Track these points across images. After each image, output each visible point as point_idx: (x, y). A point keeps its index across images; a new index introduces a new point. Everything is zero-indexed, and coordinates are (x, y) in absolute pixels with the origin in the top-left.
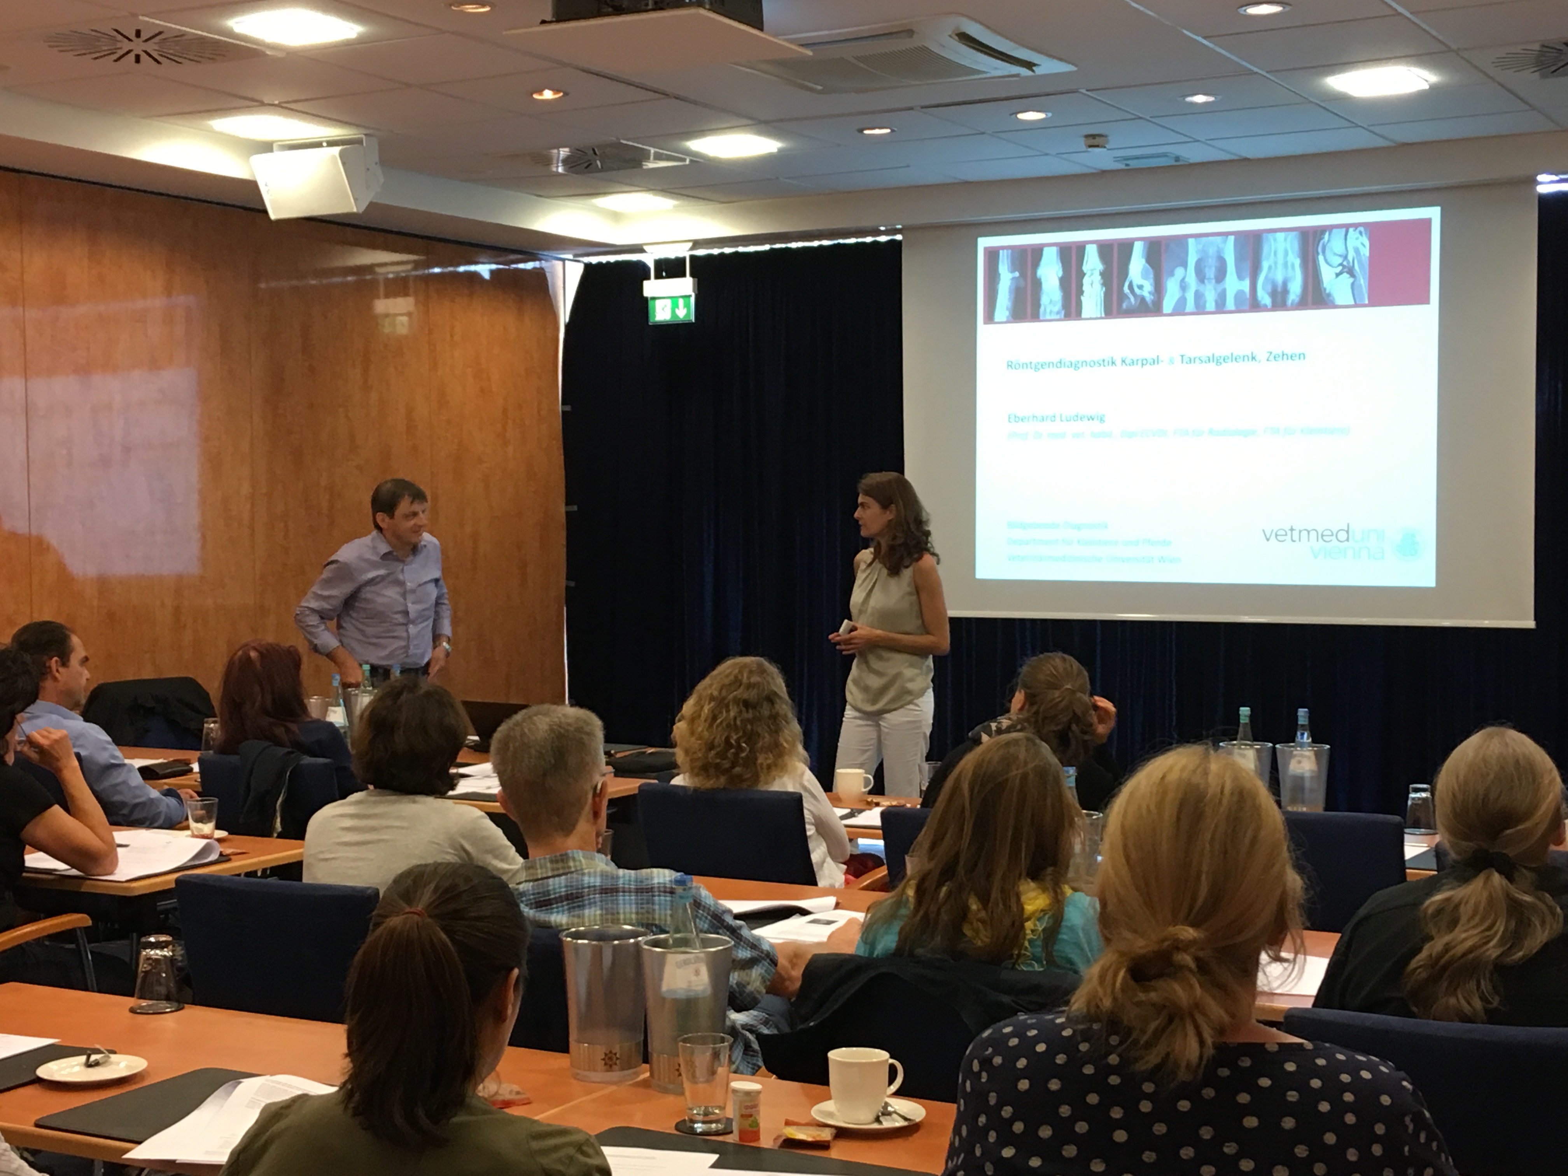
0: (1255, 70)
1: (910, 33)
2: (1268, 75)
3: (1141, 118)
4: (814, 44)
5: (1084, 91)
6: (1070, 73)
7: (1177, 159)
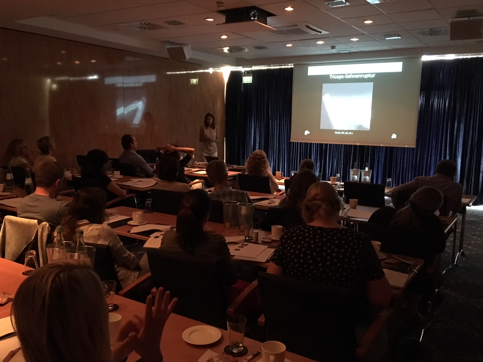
0: (366, 33)
1: (296, 25)
2: (369, 35)
3: (342, 43)
4: (276, 27)
5: (331, 37)
6: (328, 34)
7: (349, 51)
